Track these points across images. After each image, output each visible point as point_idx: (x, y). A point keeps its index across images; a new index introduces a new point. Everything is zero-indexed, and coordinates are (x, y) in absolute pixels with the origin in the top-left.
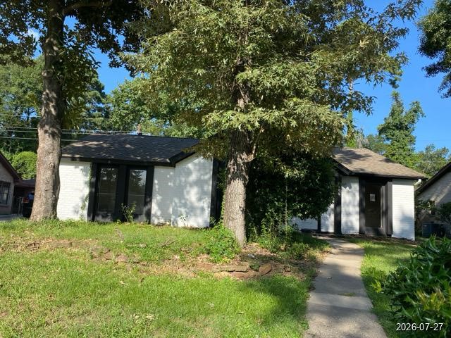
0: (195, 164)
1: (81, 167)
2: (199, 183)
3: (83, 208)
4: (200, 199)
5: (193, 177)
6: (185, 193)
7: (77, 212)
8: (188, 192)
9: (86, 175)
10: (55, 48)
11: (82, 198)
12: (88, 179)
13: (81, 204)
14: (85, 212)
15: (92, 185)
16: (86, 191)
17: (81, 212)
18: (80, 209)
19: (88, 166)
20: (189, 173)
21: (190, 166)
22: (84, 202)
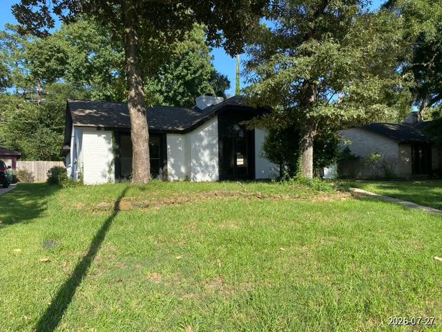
0: (206, 132)
1: (103, 136)
2: (209, 146)
3: (110, 171)
4: (211, 159)
5: (205, 142)
6: (200, 155)
7: (105, 176)
8: (202, 154)
9: (109, 143)
10: (136, 38)
11: (108, 163)
12: (111, 146)
13: (107, 169)
14: (113, 176)
15: (115, 151)
16: (111, 157)
17: (108, 175)
18: (107, 173)
19: (110, 134)
20: (201, 139)
21: (202, 133)
22: (110, 166)
